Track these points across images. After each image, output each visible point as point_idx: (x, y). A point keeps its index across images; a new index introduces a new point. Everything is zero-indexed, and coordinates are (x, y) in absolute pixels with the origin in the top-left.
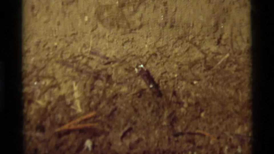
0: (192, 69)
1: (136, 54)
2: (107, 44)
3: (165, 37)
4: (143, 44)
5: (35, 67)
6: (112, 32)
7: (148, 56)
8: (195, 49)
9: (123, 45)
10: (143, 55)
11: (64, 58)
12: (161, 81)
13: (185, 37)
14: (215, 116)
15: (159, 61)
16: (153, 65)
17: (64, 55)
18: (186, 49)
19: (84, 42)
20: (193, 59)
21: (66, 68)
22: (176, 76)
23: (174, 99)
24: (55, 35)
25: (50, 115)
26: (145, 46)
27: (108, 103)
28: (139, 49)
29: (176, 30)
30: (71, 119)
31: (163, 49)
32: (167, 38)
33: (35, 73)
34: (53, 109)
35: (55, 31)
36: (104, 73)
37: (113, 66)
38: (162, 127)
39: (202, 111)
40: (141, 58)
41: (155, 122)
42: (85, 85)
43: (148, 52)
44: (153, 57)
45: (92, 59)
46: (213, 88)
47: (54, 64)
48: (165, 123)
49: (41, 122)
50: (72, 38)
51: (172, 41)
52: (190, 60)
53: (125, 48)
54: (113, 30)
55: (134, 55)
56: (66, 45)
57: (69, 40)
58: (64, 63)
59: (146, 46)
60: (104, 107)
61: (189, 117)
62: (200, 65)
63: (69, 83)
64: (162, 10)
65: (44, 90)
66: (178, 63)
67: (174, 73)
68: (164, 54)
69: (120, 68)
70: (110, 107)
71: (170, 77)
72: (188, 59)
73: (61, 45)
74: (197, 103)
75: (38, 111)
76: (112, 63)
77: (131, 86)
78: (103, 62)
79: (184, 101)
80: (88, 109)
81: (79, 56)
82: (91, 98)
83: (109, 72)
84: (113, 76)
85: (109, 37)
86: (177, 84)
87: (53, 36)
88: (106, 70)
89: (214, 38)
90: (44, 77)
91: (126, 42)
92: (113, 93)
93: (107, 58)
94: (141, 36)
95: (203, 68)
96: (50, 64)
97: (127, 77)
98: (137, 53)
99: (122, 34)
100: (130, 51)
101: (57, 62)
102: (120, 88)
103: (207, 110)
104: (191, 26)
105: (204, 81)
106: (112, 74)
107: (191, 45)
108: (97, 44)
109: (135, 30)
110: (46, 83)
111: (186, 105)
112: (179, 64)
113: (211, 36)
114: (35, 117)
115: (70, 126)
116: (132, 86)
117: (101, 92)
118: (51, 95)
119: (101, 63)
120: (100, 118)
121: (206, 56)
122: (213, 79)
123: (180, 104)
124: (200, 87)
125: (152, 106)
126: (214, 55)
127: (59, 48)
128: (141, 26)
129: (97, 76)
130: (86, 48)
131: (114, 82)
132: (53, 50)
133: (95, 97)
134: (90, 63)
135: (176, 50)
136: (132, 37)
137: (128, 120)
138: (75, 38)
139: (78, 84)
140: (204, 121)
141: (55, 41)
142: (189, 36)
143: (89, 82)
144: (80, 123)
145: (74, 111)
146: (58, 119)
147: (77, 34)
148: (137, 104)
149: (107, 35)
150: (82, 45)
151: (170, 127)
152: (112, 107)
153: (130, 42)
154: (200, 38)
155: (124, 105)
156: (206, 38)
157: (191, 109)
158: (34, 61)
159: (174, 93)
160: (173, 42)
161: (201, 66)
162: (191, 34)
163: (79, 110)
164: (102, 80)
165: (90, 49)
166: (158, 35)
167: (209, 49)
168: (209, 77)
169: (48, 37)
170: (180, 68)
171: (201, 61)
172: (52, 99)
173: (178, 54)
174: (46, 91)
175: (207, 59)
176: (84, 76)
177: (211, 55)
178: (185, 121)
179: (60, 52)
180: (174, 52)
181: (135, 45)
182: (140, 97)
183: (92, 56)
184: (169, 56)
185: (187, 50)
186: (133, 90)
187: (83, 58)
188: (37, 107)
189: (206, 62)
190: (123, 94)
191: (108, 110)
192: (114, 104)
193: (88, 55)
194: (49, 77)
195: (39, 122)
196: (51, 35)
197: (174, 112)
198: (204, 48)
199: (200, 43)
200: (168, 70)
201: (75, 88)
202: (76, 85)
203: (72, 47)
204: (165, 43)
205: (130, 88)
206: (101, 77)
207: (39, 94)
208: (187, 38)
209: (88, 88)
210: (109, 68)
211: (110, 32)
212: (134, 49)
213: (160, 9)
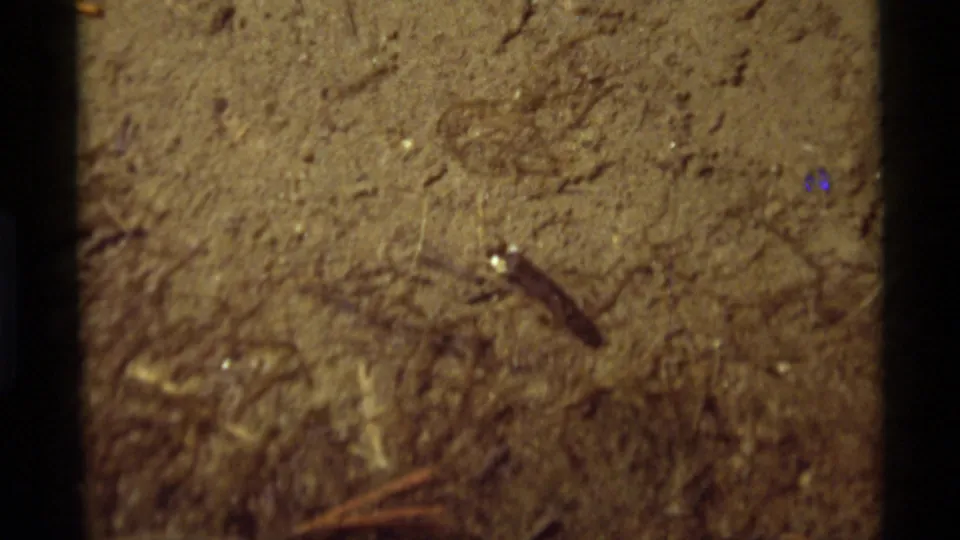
0: (774, 321)
1: (579, 267)
2: (480, 230)
3: (683, 207)
4: (604, 232)
5: (224, 307)
6: (496, 191)
7: (620, 273)
8: (785, 249)
9: (535, 234)
10: (605, 269)
11: (327, 278)
12: (664, 361)
13: (752, 209)
14: (850, 482)
15: (659, 293)
16: (639, 305)
17: (326, 268)
18: (753, 251)
19: (398, 224)
20: (775, 287)
21: (334, 315)
22: (717, 344)
23: (707, 425)
24: (294, 197)
25: (273, 476)
26: (611, 241)
27: (479, 438)
28: (588, 249)
29: (720, 182)
30: (351, 491)
31: (674, 251)
32: (690, 211)
33: (224, 328)
34: (285, 457)
35: (297, 182)
36: (467, 331)
37: (500, 307)
38: (667, 520)
39: (803, 466)
40: (597, 283)
41: (642, 505)
42: (400, 376)
43: (622, 259)
44: (638, 277)
45: (427, 282)
46: (843, 388)
47: (294, 300)
48: (675, 509)
49: (244, 501)
50: (358, 206)
51: (706, 222)
52: (768, 292)
53: (540, 244)
54: (503, 184)
55: (573, 271)
56: (334, 232)
57: (347, 217)
58: (327, 296)
59: (615, 239)
60: (464, 451)
61: (760, 488)
62: (799, 306)
63: (343, 365)
64: (671, 121)
65: (255, 389)
66: (722, 299)
67: (709, 336)
68: (678, 267)
69: (525, 313)
70: (485, 450)
71: (695, 347)
72: (762, 287)
73: (318, 230)
74: (789, 441)
75: (233, 462)
76: (495, 298)
77: (559, 380)
78: (466, 293)
79: (742, 430)
80: (409, 458)
81: (379, 272)
82: (420, 418)
83: (486, 330)
84: (498, 344)
85: (485, 204)
86: (721, 371)
87: (287, 199)
88: (474, 320)
89: (852, 215)
90: (254, 344)
91: (544, 225)
92: (495, 404)
93: (481, 281)
94: (599, 204)
95: (813, 318)
96: (277, 299)
97: (545, 349)
98: (583, 262)
99: (532, 198)
100: (558, 256)
101: (304, 291)
102: (524, 386)
103: (821, 464)
104: (774, 169)
105: (814, 361)
106: (495, 336)
107: (770, 236)
108: (444, 231)
109: (578, 181)
110: (261, 364)
111: (747, 447)
112: (729, 302)
113: (841, 208)
114: (222, 483)
115: (343, 516)
116: (563, 378)
117: (455, 400)
118: (280, 406)
119: (455, 298)
120: (449, 489)
121: (822, 276)
122: (845, 357)
123: (730, 441)
124: (799, 384)
125: (632, 446)
126: (848, 271)
127: (309, 242)
128: (598, 171)
129: (442, 342)
130: (406, 245)
131: (500, 364)
132: (288, 250)
133: (435, 416)
134: (420, 298)
135: (719, 254)
136: (566, 208)
137: (549, 495)
138: (365, 210)
139: (376, 369)
140: (809, 500)
141: (296, 217)
142: (764, 206)
143: (412, 365)
144: (381, 505)
145: (361, 462)
146: (304, 489)
147: (375, 192)
148: (580, 442)
149: (480, 200)
150: (392, 233)
151: (693, 523)
152: (494, 451)
153: (560, 226)
154: (803, 212)
155: (536, 443)
156: (824, 212)
157: (767, 459)
158: (221, 287)
159: (710, 405)
160: (709, 226)
161: (805, 312)
162: (774, 198)
163: (380, 462)
164: (460, 356)
165: (419, 247)
166: (657, 204)
167: (832, 252)
168: (830, 350)
169: (271, 203)
170: (730, 318)
171: (806, 292)
172: (283, 420)
173: (726, 270)
174: (260, 395)
175: (827, 286)
176: (397, 340)
177: (837, 274)
178: (746, 499)
179: (316, 256)
180: (710, 262)
181: (578, 238)
182: (590, 415)
183: (425, 273)
184: (694, 278)
185: (759, 255)
186: (567, 392)
187: (394, 280)
188: (230, 449)
189: (820, 297)
190: (531, 405)
191: (479, 460)
192: (501, 440)
193: (412, 269)
194: (274, 344)
195: (234, 500)
196: (282, 195)
197: (708, 469)
198: (815, 247)
199: (800, 232)
200: (689, 324)
201: (366, 383)
202: (368, 372)
203: (357, 239)
204: (680, 231)
205: (557, 384)
206: (459, 345)
207: (236, 402)
208: (757, 213)
209: (411, 384)
210: (487, 315)
211: (489, 189)
212: (572, 250)
213: (664, 120)
